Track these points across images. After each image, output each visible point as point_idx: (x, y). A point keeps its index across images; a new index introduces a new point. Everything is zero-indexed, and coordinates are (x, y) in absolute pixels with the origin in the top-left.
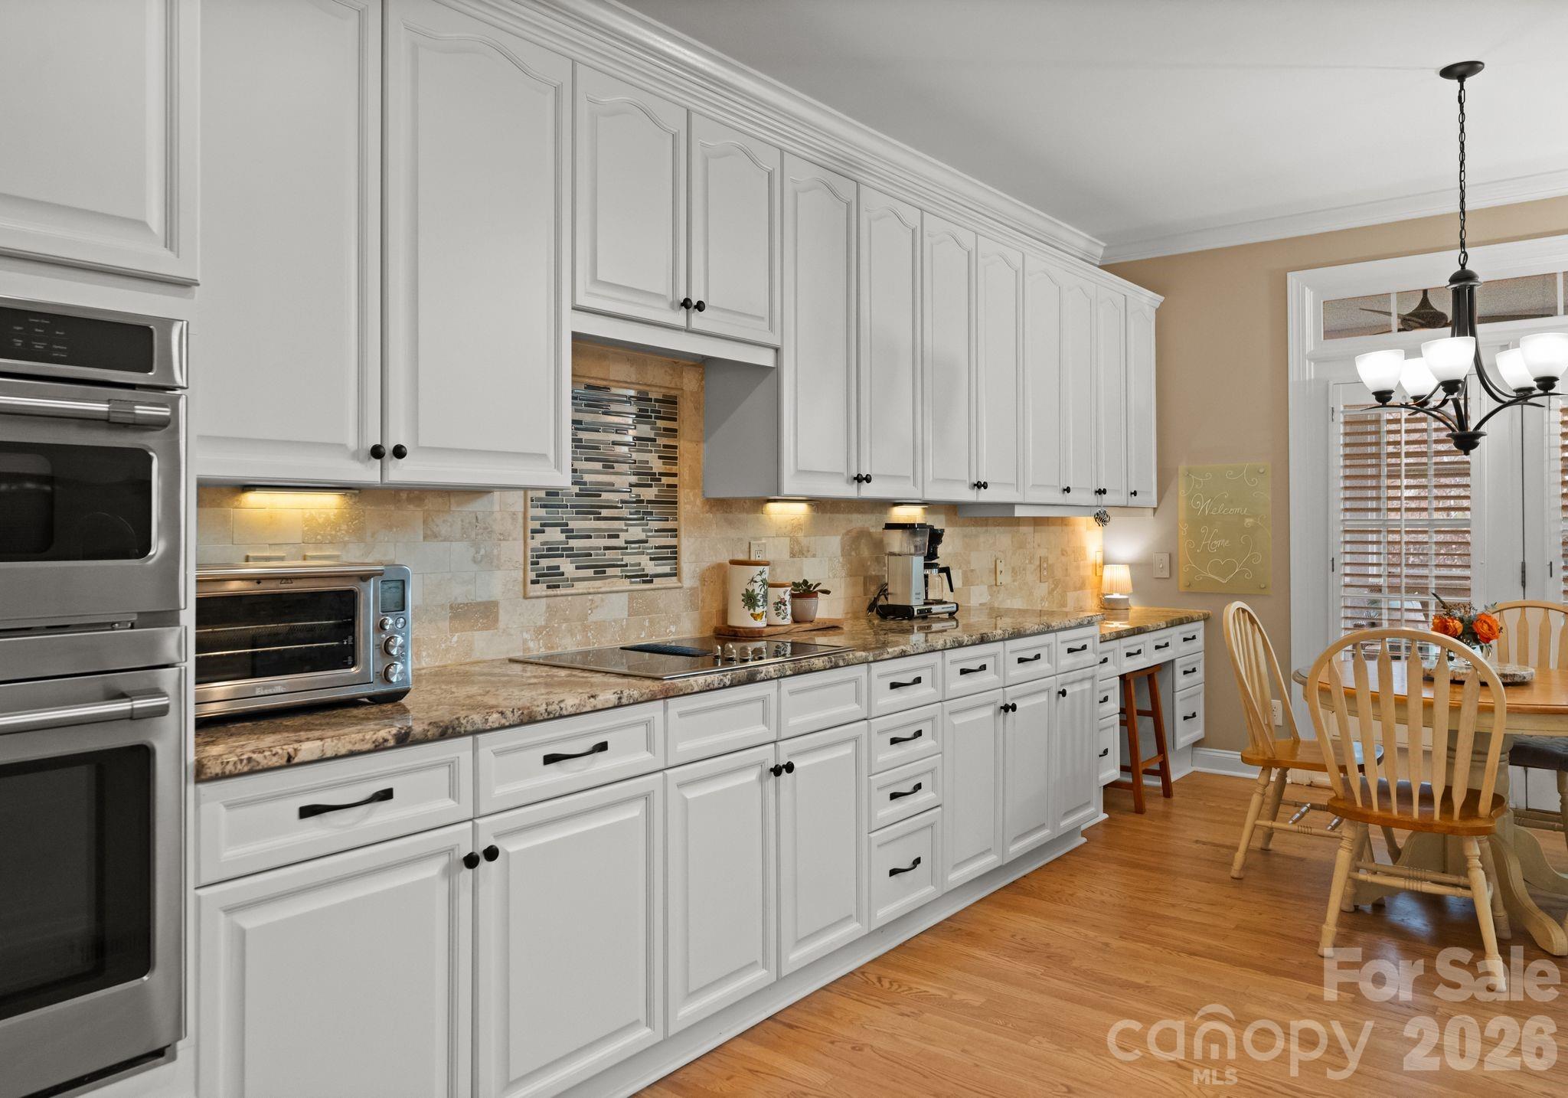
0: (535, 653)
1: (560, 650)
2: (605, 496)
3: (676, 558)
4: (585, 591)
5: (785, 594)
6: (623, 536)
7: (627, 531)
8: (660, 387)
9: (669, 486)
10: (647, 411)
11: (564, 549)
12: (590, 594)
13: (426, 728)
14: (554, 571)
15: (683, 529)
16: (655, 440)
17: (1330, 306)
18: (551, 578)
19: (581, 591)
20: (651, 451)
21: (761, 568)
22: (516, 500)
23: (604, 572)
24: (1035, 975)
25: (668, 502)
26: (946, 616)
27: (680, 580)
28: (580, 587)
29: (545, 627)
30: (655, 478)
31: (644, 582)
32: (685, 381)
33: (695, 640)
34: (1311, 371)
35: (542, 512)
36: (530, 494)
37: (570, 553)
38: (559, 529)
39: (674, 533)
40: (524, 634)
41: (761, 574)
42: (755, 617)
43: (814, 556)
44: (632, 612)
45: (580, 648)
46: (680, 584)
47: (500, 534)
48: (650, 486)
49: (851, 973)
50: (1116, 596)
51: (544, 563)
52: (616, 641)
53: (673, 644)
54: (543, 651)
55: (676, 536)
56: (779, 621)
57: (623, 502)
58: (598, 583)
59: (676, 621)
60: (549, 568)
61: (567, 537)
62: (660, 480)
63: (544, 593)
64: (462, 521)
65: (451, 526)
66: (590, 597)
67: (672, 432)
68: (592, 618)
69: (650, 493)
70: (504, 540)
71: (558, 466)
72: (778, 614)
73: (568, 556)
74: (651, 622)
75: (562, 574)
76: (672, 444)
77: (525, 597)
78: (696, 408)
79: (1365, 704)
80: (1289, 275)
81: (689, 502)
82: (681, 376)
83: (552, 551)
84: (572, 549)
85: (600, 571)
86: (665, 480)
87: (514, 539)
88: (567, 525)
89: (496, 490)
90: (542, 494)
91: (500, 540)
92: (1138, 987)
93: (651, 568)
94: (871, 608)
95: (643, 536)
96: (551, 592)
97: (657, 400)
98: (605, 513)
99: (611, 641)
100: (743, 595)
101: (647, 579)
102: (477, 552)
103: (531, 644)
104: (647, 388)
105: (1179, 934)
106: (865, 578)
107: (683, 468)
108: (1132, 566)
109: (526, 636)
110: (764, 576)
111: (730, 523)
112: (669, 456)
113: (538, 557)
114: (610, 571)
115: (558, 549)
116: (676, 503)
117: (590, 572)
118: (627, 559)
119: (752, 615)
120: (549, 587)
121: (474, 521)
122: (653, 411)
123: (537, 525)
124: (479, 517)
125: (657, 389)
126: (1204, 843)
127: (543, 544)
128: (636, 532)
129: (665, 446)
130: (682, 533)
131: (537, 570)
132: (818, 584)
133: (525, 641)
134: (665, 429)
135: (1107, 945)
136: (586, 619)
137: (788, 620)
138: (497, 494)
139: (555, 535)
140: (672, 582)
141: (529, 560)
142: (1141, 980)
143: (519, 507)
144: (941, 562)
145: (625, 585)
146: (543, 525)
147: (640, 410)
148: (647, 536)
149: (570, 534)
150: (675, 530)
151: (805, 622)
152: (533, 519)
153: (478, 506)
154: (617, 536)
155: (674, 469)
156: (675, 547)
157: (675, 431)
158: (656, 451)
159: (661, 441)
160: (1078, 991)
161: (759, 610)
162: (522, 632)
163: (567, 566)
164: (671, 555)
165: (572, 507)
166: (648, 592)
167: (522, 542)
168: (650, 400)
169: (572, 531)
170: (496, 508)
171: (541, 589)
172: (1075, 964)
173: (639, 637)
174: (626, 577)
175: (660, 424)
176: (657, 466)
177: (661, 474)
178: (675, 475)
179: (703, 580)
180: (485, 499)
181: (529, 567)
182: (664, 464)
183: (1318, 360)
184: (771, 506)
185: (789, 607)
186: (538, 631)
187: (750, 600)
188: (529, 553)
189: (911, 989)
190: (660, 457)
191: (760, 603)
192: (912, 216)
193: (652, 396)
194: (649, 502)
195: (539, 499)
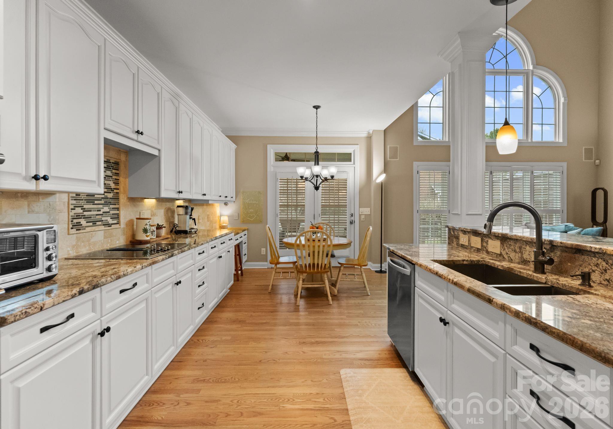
0: (72, 255)
1: (81, 253)
2: (96, 196)
3: (118, 218)
4: (90, 231)
5: (154, 228)
6: (102, 211)
7: (103, 208)
8: (114, 158)
9: (116, 193)
10: (110, 166)
11: (82, 216)
12: (91, 232)
13: (89, 287)
14: (79, 224)
15: (121, 208)
16: (112, 177)
17: (277, 154)
18: (77, 226)
19: (88, 231)
20: (111, 181)
21: (149, 220)
22: (65, 197)
23: (96, 224)
24: (239, 327)
25: (116, 198)
26: (194, 233)
27: (120, 225)
28: (88, 229)
29: (75, 245)
30: (112, 190)
31: (109, 226)
32: (122, 157)
33: (124, 245)
34: (272, 169)
35: (74, 202)
36: (71, 195)
37: (85, 217)
38: (80, 208)
39: (118, 209)
40: (68, 248)
41: (149, 222)
42: (147, 236)
43: (157, 216)
44: (105, 237)
45: (88, 252)
46: (120, 227)
47: (59, 210)
48: (111, 193)
49: (188, 341)
50: (224, 225)
51: (75, 221)
52: (100, 248)
53: (118, 248)
54: (75, 254)
55: (118, 210)
56: (153, 237)
57: (102, 198)
58: (94, 228)
59: (119, 240)
60: (77, 223)
61: (83, 211)
62: (114, 191)
63: (76, 232)
64: (44, 205)
65: (40, 207)
66: (91, 233)
67: (117, 174)
68: (92, 240)
69: (110, 195)
70: (60, 213)
71: (99, 185)
72: (152, 235)
73: (83, 218)
74: (111, 240)
75: (81, 225)
76: (117, 178)
77: (68, 234)
78: (125, 167)
79: (301, 247)
80: (268, 145)
81: (123, 199)
82: (120, 155)
83: (78, 216)
84: (85, 215)
85: (94, 223)
86: (115, 191)
87: (64, 212)
88: (83, 206)
89: (58, 193)
90: (74, 195)
91: (59, 213)
92: (265, 323)
93: (111, 221)
94: (171, 231)
95: (108, 210)
96: (78, 232)
97: (113, 163)
98: (96, 202)
99: (97, 248)
100: (143, 229)
101: (109, 225)
102: (50, 218)
103: (71, 252)
104: (110, 158)
105: (265, 308)
106: (170, 222)
107: (121, 186)
108: (229, 216)
109: (69, 249)
110: (150, 223)
111: (135, 206)
112: (117, 183)
113: (73, 219)
114: (98, 223)
115: (80, 216)
116: (118, 199)
117: (91, 224)
118: (103, 219)
119: (146, 236)
120: (77, 230)
121: (49, 205)
122: (111, 167)
123: (72, 207)
124: (51, 204)
125: (113, 159)
126: (258, 286)
127: (74, 214)
128: (106, 209)
129: (115, 179)
130: (121, 209)
131: (73, 223)
132: (163, 225)
133: (68, 251)
134: (115, 173)
135: (251, 315)
136: (90, 241)
137: (155, 237)
138: (58, 195)
139: (79, 210)
140: (117, 226)
141: (70, 220)
142: (265, 321)
143: (66, 200)
144: (193, 217)
145: (103, 228)
146: (74, 207)
147: (107, 166)
148: (110, 210)
149: (84, 210)
150: (118, 208)
151: (161, 237)
152: (72, 204)
153: (51, 199)
154: (100, 211)
155: (118, 187)
156: (118, 214)
157: (118, 174)
158: (113, 181)
159: (114, 177)
160: (252, 328)
161: (148, 234)
162: (67, 248)
163: (83, 222)
164: (117, 217)
165: (85, 200)
166: (110, 230)
167: (67, 213)
168: (111, 163)
169: (85, 209)
170: (57, 200)
171: (74, 231)
172: (247, 322)
173: (107, 246)
174: (103, 225)
175: (114, 171)
176: (113, 186)
177: (114, 189)
178: (118, 189)
179: (127, 225)
180: (53, 196)
181: (70, 223)
182: (115, 185)
183: (274, 167)
184: (146, 200)
185: (156, 232)
186: (73, 247)
187: (145, 231)
188: (70, 218)
189: (209, 340)
190: (114, 183)
191: (149, 232)
192: (190, 114)
193: (111, 161)
194: (110, 198)
195: (73, 197)
